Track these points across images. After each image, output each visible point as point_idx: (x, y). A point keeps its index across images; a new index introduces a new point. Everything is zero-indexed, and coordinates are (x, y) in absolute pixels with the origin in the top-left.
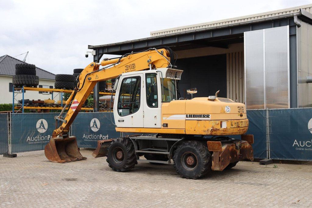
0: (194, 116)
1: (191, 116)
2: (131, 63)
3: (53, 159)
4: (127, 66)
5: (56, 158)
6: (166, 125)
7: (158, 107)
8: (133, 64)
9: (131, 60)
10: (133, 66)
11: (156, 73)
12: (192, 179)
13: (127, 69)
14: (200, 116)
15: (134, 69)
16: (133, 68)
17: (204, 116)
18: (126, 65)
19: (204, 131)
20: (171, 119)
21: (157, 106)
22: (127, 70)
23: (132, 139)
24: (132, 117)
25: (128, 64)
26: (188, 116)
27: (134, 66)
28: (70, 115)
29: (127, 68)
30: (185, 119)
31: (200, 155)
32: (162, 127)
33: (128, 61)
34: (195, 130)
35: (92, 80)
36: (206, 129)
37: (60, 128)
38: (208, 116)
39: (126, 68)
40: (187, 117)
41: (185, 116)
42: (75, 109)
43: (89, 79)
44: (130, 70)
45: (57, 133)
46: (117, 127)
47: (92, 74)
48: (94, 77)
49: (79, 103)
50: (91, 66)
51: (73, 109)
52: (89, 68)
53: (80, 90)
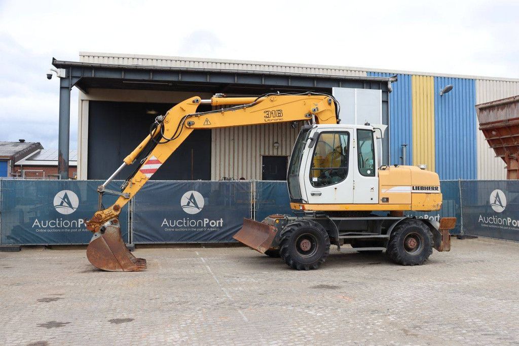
0: (422, 188)
1: (418, 188)
2: (275, 109)
3: (111, 265)
4: (268, 111)
5: (123, 263)
6: (386, 200)
7: (375, 176)
8: (278, 111)
9: (275, 103)
10: (278, 113)
11: (373, 130)
12: (418, 265)
13: (268, 116)
14: (428, 188)
15: (281, 118)
16: (280, 116)
17: (433, 189)
18: (267, 110)
19: (434, 206)
20: (392, 192)
21: (373, 174)
22: (268, 117)
23: (334, 220)
24: (336, 189)
25: (271, 110)
26: (415, 188)
27: (280, 113)
28: (136, 183)
29: (268, 114)
30: (410, 192)
31: (428, 235)
32: (381, 202)
33: (270, 104)
34: (423, 205)
35: (197, 126)
36: (436, 204)
37: (112, 207)
38: (437, 189)
39: (265, 114)
40: (413, 189)
42: (153, 174)
43: (190, 123)
44: (274, 118)
45: (106, 217)
46: (308, 204)
47: (196, 116)
48: (201, 122)
49: (161, 163)
50: (194, 102)
51: (146, 174)
52: (188, 106)
53: (169, 140)
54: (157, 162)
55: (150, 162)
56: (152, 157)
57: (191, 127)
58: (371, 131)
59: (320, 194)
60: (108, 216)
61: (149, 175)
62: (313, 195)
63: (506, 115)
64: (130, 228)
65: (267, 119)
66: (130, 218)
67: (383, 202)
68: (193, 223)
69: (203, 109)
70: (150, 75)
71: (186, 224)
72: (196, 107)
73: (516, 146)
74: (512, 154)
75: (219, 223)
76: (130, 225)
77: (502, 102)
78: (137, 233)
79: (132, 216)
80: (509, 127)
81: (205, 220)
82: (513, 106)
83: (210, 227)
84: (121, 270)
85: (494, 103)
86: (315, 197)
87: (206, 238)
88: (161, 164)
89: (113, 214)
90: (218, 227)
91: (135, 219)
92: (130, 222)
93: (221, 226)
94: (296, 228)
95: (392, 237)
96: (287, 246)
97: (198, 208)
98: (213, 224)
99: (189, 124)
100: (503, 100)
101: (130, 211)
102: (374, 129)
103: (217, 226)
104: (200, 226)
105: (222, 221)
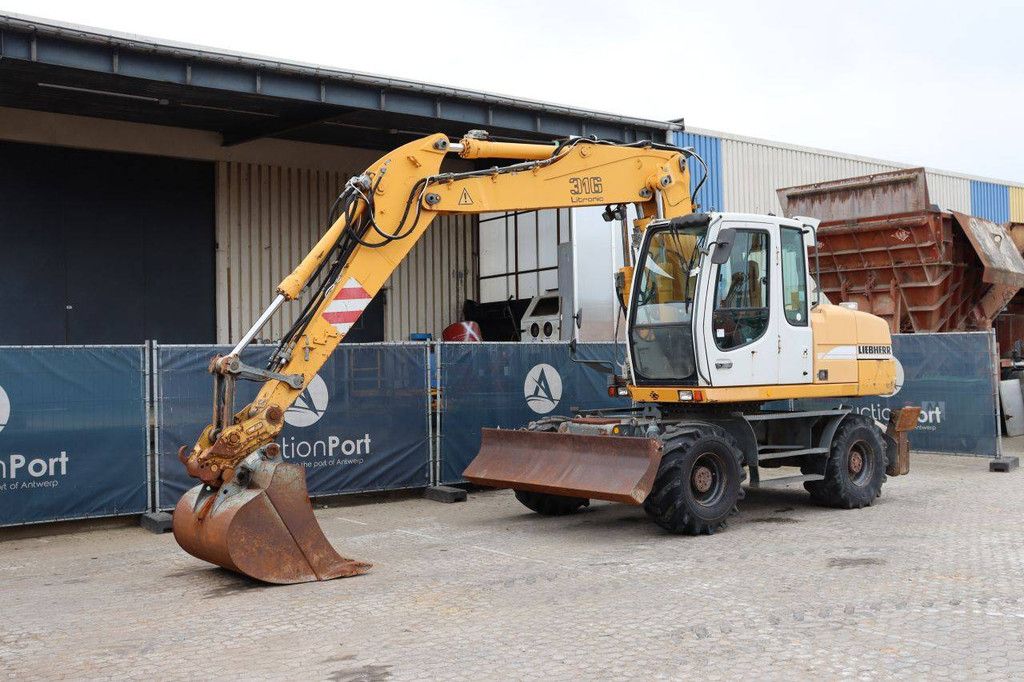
0: (871, 350)
1: (865, 350)
2: (589, 174)
4: (576, 179)
6: (824, 374)
7: (807, 325)
8: (595, 178)
9: (589, 162)
10: (595, 185)
11: (804, 229)
13: (576, 190)
14: (879, 349)
15: (600, 195)
16: (597, 192)
17: (884, 351)
18: (574, 176)
20: (832, 357)
21: (805, 321)
22: (577, 193)
24: (752, 352)
25: (581, 176)
26: (861, 350)
27: (597, 185)
28: (315, 348)
29: (576, 186)
30: (856, 357)
32: (817, 381)
33: (580, 163)
34: (874, 384)
35: (443, 206)
38: (888, 351)
39: (572, 186)
41: (854, 350)
42: (352, 324)
43: (432, 198)
44: (587, 196)
45: (248, 441)
46: (712, 387)
47: (442, 181)
48: (454, 197)
49: (369, 297)
50: (436, 146)
51: (338, 325)
52: (423, 154)
53: (390, 239)
54: (361, 293)
55: (344, 294)
56: (348, 280)
57: (434, 207)
58: (800, 229)
59: (730, 366)
60: (254, 437)
61: (344, 328)
62: (719, 366)
63: (853, 209)
64: (153, 470)
65: (575, 197)
66: (152, 443)
67: (820, 379)
68: (304, 449)
69: (455, 165)
70: (185, 71)
71: (288, 450)
72: (439, 159)
73: (865, 271)
74: (851, 286)
75: (363, 445)
76: (153, 463)
77: (842, 184)
78: (171, 483)
79: (156, 439)
80: (859, 234)
81: (331, 439)
82: (869, 193)
83: (344, 457)
84: (313, 578)
85: (822, 187)
86: (722, 371)
87: (333, 484)
88: (369, 301)
89: (266, 432)
90: (359, 457)
91: (165, 446)
92: (153, 455)
93: (368, 451)
94: (692, 443)
95: (833, 450)
96: (677, 484)
97: (316, 411)
98: (348, 448)
99: (431, 200)
100: (845, 180)
101: (152, 427)
102: (804, 226)
103: (359, 452)
104: (320, 457)
105: (367, 441)
